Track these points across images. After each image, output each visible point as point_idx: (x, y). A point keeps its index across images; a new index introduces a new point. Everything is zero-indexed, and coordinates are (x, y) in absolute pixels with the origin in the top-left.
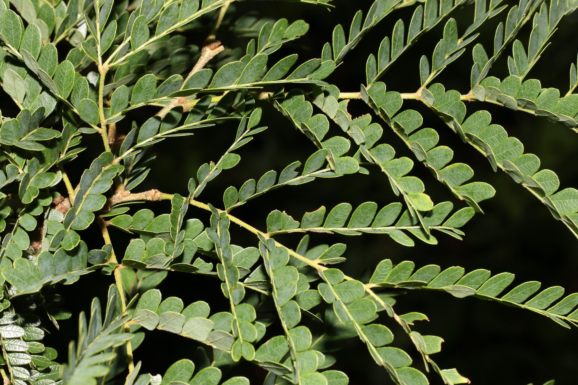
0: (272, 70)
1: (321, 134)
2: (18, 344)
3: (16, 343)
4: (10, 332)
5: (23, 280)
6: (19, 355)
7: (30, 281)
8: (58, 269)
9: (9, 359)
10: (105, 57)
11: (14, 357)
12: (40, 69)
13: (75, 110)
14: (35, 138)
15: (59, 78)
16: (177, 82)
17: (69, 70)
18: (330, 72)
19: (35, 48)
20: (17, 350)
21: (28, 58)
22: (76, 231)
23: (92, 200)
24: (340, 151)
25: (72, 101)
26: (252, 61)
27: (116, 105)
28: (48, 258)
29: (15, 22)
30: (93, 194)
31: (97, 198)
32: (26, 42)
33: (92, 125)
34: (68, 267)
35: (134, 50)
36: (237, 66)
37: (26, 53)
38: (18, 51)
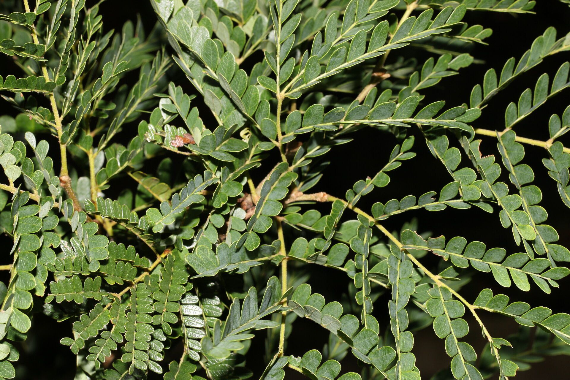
0: (422, 111)
1: (455, 164)
2: (196, 321)
3: (194, 320)
4: (191, 310)
5: (202, 264)
6: (195, 331)
7: (208, 266)
8: (233, 259)
9: (187, 333)
10: (282, 87)
11: (191, 331)
12: (233, 90)
13: (258, 126)
14: (227, 149)
15: (247, 99)
16: (340, 113)
17: (255, 93)
18: (476, 118)
19: (229, 72)
20: (194, 326)
21: (223, 81)
22: (258, 234)
23: (271, 206)
24: (468, 181)
25: (256, 119)
26: (405, 101)
27: (290, 126)
28: (225, 248)
29: (214, 49)
30: (271, 200)
31: (275, 205)
32: (222, 66)
33: (271, 140)
34: (242, 257)
35: (307, 83)
36: (391, 106)
37: (222, 77)
38: (215, 73)
